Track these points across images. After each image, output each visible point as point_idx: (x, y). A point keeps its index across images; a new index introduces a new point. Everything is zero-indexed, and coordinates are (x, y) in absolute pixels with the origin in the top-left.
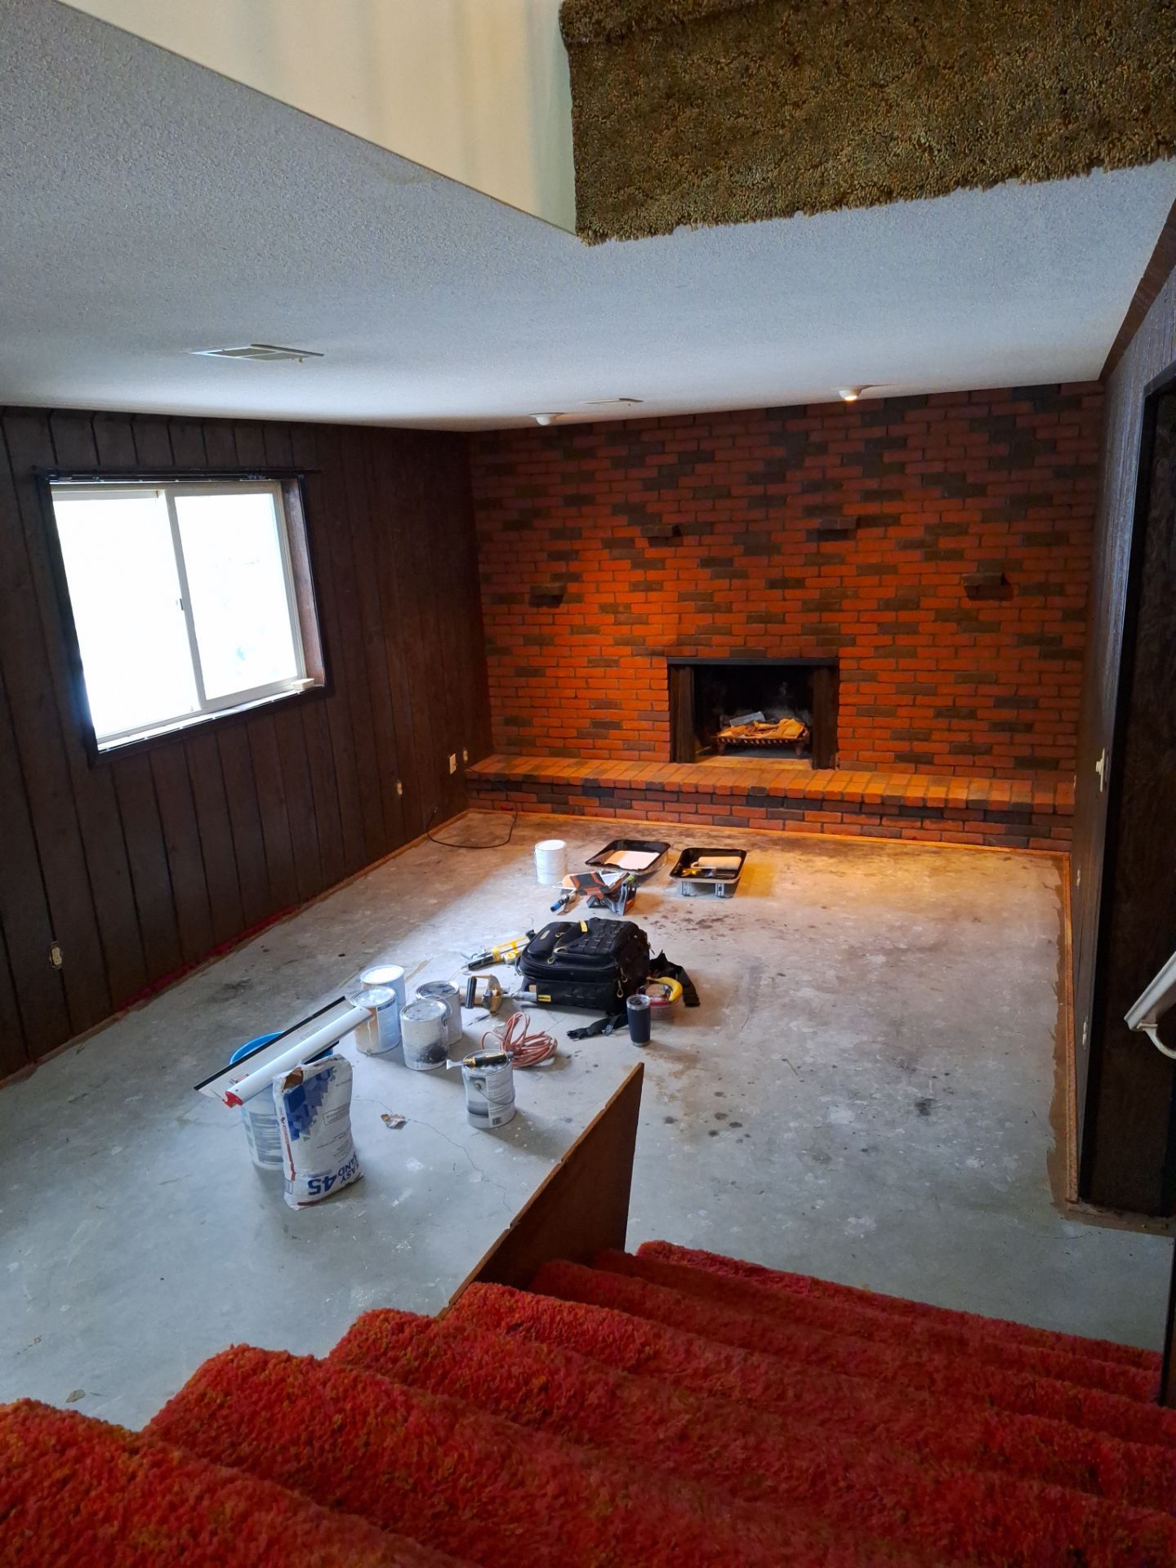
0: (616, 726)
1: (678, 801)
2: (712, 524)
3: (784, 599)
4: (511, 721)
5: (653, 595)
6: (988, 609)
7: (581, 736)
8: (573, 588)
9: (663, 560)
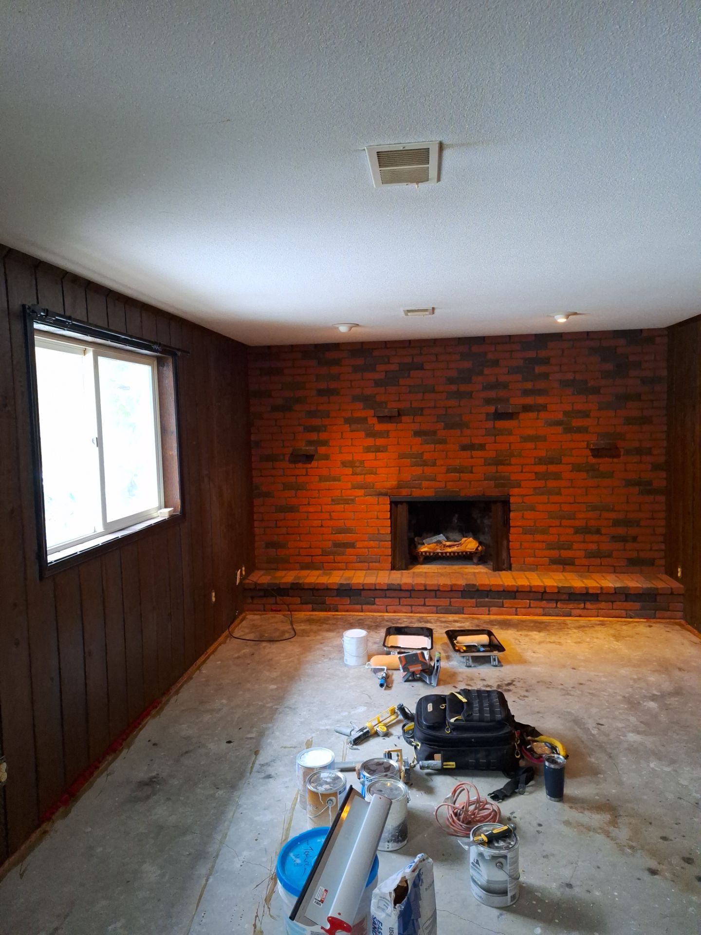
0: (352, 545)
1: (410, 597)
2: (422, 409)
3: (472, 457)
4: (271, 545)
5: (380, 455)
6: (605, 464)
7: (325, 553)
8: (322, 450)
9: (388, 431)
